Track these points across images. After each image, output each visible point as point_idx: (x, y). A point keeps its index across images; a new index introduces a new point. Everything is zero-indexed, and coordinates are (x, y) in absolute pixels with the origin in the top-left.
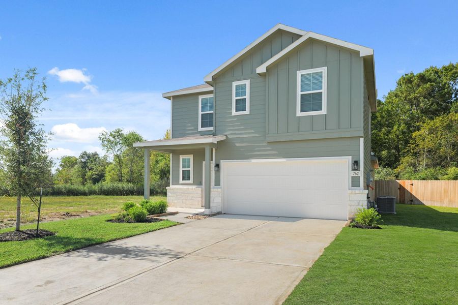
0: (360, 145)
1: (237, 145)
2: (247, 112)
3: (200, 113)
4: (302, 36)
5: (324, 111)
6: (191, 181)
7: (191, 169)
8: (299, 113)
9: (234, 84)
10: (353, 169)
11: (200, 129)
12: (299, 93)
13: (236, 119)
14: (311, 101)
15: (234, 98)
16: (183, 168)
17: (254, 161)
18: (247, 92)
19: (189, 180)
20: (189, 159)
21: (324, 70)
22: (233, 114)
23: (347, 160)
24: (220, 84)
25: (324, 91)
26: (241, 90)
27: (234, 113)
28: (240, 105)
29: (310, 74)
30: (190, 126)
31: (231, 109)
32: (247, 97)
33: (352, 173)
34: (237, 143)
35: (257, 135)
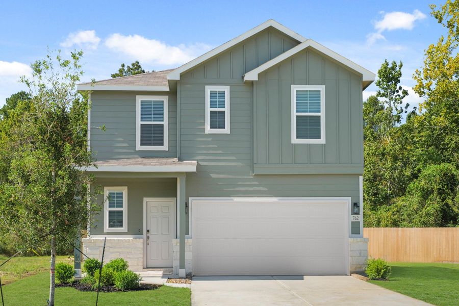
0: (359, 184)
1: (213, 176)
2: (227, 130)
3: (139, 123)
4: (301, 43)
5: (322, 141)
6: (124, 228)
7: (124, 209)
8: (295, 140)
9: (209, 89)
10: (353, 213)
11: (139, 147)
12: (294, 114)
13: (210, 139)
14: (308, 127)
15: (208, 109)
16: (110, 207)
17: (236, 199)
18: (226, 102)
19: (121, 226)
20: (122, 193)
21: (322, 88)
22: (207, 132)
23: (347, 201)
24: (188, 86)
25: (322, 114)
26: (217, 98)
27: (208, 130)
28: (217, 120)
29: (307, 91)
30: (123, 142)
31: (204, 124)
32: (227, 109)
33: (352, 218)
34: (212, 173)
35: (239, 164)
